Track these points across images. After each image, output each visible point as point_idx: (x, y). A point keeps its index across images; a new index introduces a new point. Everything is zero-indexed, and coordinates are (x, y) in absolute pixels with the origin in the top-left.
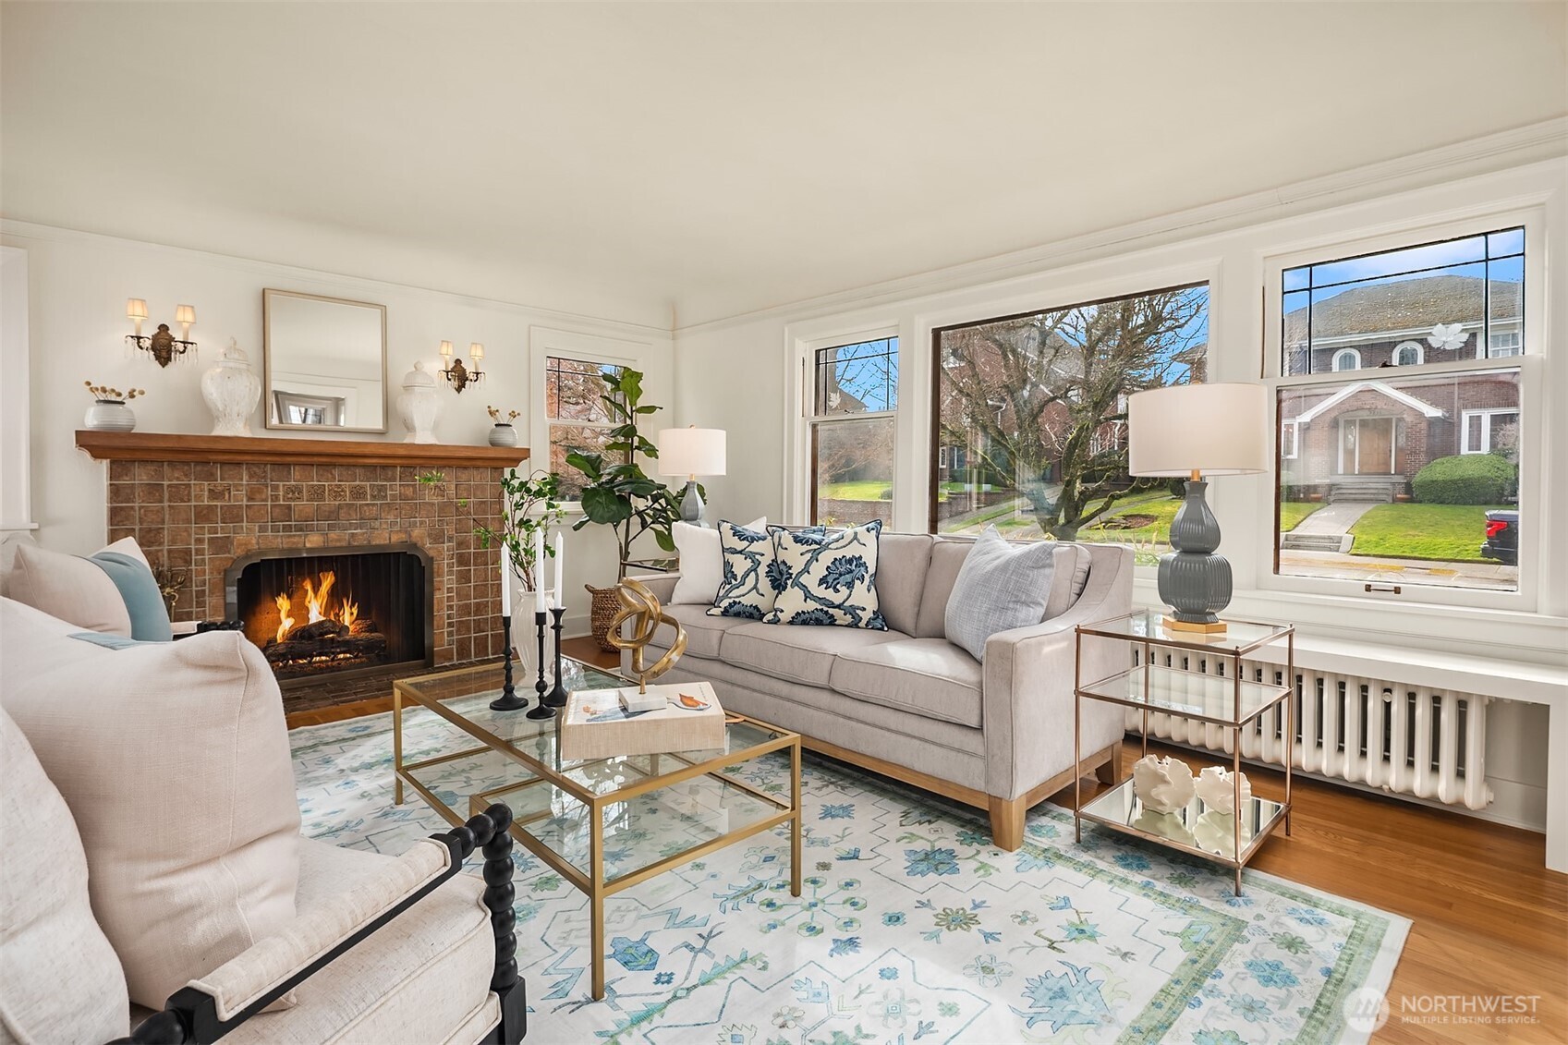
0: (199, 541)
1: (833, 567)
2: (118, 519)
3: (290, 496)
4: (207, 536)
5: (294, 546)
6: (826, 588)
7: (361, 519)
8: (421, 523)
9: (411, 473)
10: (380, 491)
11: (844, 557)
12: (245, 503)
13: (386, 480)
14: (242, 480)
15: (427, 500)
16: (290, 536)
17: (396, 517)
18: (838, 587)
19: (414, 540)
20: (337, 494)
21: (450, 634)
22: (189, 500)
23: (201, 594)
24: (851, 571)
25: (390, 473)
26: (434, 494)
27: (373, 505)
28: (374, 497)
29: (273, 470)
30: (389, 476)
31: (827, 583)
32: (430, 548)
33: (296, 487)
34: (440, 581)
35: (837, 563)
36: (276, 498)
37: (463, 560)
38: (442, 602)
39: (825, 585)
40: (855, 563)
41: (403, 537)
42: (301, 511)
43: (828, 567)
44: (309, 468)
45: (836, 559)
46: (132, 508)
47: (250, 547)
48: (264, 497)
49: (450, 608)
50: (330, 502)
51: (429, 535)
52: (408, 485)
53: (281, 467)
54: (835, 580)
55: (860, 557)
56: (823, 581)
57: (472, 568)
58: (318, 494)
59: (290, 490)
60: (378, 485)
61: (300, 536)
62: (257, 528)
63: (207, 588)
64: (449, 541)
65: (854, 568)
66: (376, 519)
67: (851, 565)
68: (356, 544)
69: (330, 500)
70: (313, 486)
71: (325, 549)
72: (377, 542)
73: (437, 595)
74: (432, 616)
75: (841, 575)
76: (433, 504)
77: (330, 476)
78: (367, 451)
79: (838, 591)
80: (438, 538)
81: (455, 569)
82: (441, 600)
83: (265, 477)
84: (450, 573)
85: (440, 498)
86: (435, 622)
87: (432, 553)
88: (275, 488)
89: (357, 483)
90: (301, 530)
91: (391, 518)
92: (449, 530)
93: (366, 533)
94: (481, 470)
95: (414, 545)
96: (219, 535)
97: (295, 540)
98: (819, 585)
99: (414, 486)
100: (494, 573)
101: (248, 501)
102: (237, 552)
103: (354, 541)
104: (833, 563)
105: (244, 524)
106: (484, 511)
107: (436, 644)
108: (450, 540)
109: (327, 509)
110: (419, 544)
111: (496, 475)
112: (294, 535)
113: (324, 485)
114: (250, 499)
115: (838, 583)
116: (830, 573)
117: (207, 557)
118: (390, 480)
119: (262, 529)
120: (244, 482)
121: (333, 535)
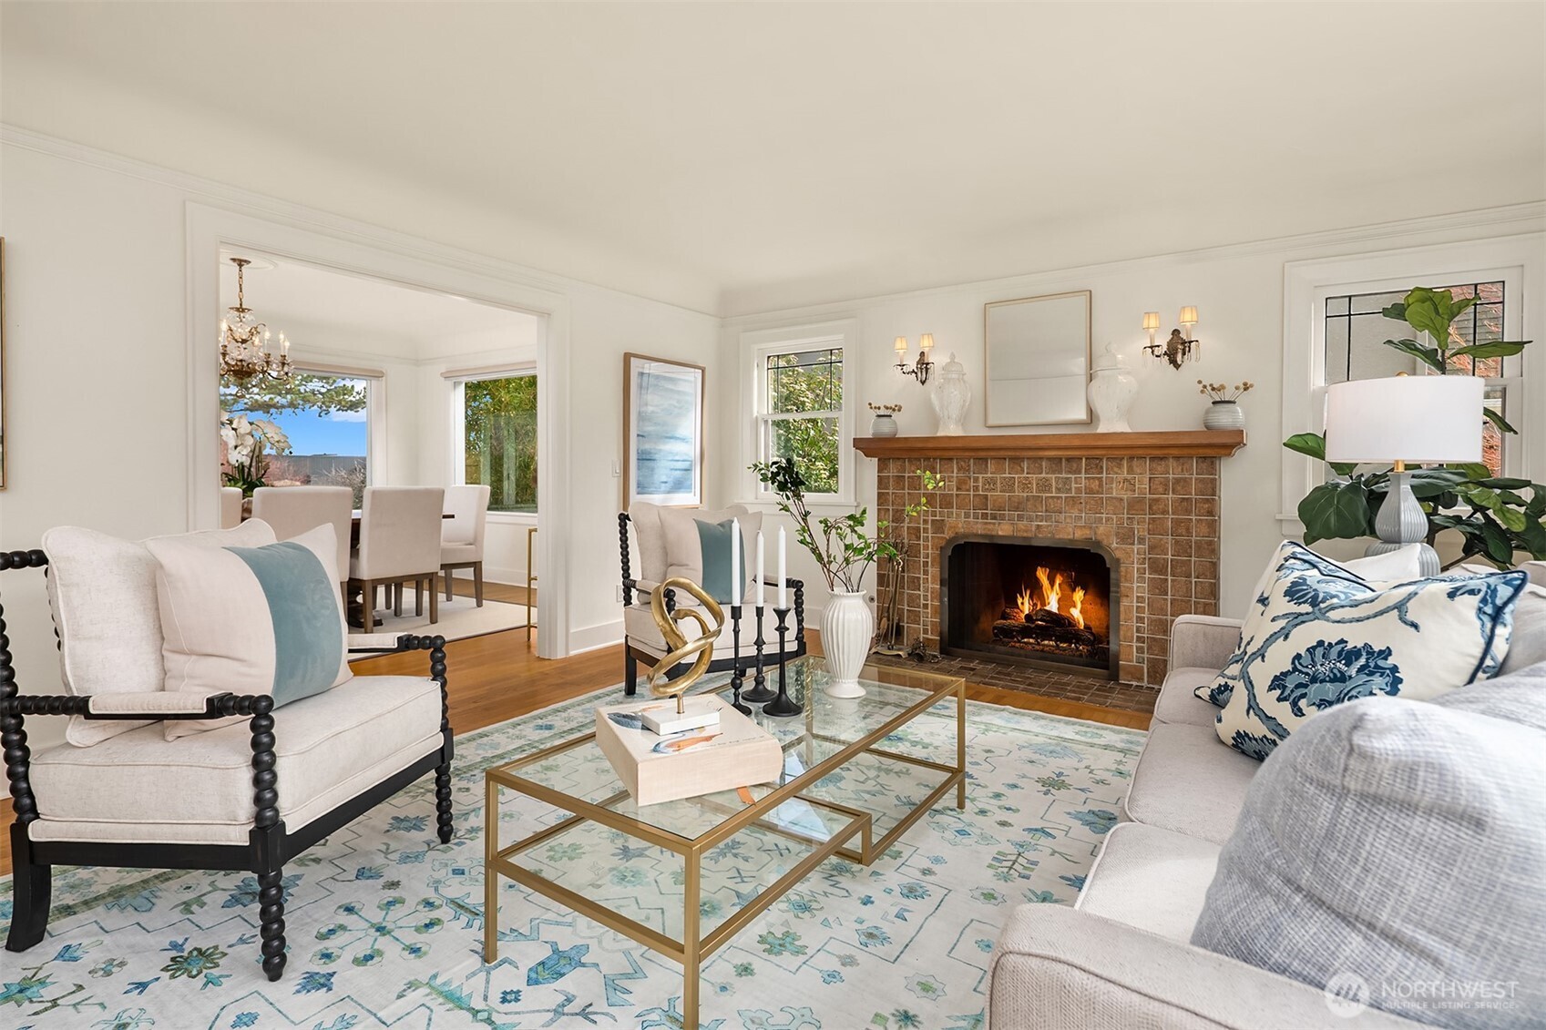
0: (925, 522)
1: (1306, 660)
2: (882, 501)
3: (987, 487)
4: (930, 518)
5: (989, 533)
6: (1279, 700)
7: (1046, 511)
8: (1107, 519)
9: (1097, 465)
10: (1065, 484)
11: (1342, 641)
12: (955, 492)
13: (1070, 472)
14: (953, 472)
15: (1114, 495)
16: (986, 523)
17: (1081, 511)
18: (1302, 703)
19: (1099, 538)
20: (1026, 486)
21: (1140, 650)
22: (920, 489)
23: (926, 564)
24: (1343, 678)
25: (1075, 465)
26: (1122, 488)
27: (1058, 498)
28: (1058, 490)
29: (975, 464)
30: (1074, 469)
31: (1284, 687)
32: (1117, 548)
33: (992, 479)
34: (1128, 587)
35: (1320, 651)
36: (976, 488)
37: (1157, 567)
38: (1131, 611)
39: (1279, 692)
40: (1362, 661)
41: (1085, 533)
42: (995, 501)
43: (1298, 656)
44: (1003, 461)
45: (1321, 643)
46: (888, 493)
47: (957, 530)
48: (968, 487)
49: (1140, 619)
50: (1019, 493)
51: (1117, 534)
52: (1093, 478)
53: (981, 461)
54: (1299, 686)
55: (1386, 653)
56: (1278, 682)
57: (1170, 578)
58: (1009, 486)
59: (987, 481)
60: (1062, 478)
61: (994, 524)
62: (963, 514)
63: (929, 560)
64: (1139, 543)
65: (1353, 673)
66: (1060, 513)
67: (1348, 664)
68: (1040, 535)
69: (1019, 492)
70: (1005, 478)
71: (1012, 537)
72: (1061, 536)
73: (1124, 603)
74: (1118, 625)
75: (1314, 680)
76: (1121, 500)
77: (1019, 468)
78: (1041, 443)
79: (1299, 712)
80: (1127, 537)
81: (1147, 575)
82: (1129, 608)
83: (968, 470)
84: (1141, 579)
85: (1129, 493)
86: (1122, 633)
87: (1118, 554)
88: (976, 480)
89: (1043, 475)
90: (995, 518)
91: (1075, 513)
92: (1140, 529)
93: (1051, 526)
94: (1181, 460)
95: (1098, 543)
96: (937, 518)
97: (991, 527)
98: (1271, 689)
99: (1100, 479)
100: (1199, 588)
101: (957, 490)
102: (947, 535)
103: (1039, 532)
104: (1311, 650)
105: (954, 510)
106: (1186, 510)
107: (1122, 657)
108: (1141, 541)
109: (1016, 500)
110: (1105, 542)
111: (1204, 466)
112: (990, 523)
113: (1014, 478)
114: (958, 489)
115: (1304, 696)
116: (1295, 669)
117: (930, 535)
118: (1075, 472)
119: (967, 515)
120: (955, 475)
121: (1022, 524)
